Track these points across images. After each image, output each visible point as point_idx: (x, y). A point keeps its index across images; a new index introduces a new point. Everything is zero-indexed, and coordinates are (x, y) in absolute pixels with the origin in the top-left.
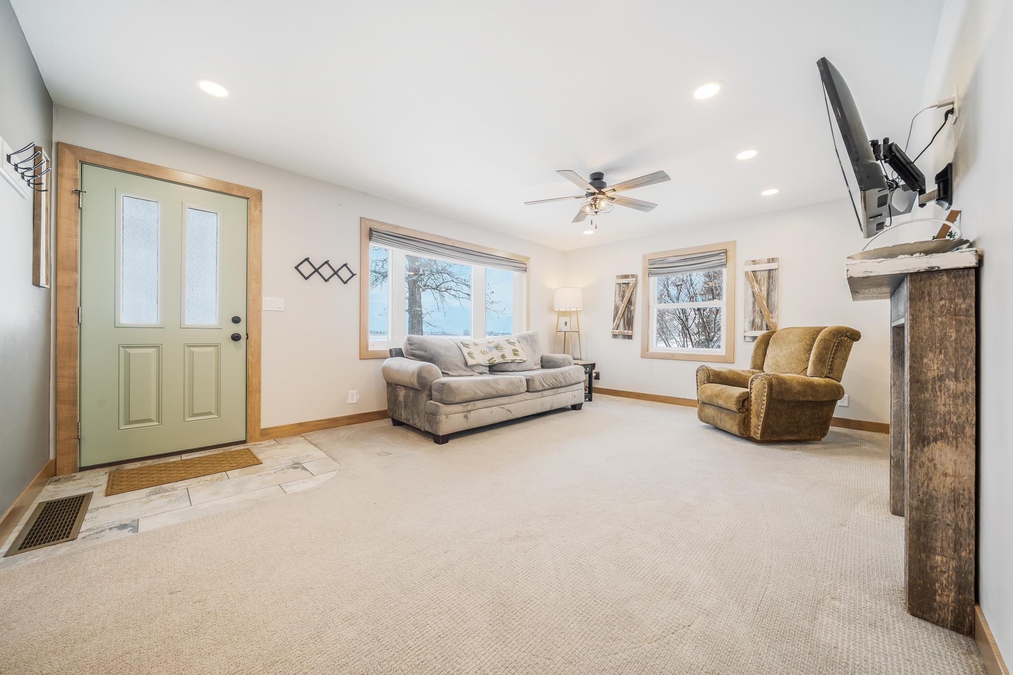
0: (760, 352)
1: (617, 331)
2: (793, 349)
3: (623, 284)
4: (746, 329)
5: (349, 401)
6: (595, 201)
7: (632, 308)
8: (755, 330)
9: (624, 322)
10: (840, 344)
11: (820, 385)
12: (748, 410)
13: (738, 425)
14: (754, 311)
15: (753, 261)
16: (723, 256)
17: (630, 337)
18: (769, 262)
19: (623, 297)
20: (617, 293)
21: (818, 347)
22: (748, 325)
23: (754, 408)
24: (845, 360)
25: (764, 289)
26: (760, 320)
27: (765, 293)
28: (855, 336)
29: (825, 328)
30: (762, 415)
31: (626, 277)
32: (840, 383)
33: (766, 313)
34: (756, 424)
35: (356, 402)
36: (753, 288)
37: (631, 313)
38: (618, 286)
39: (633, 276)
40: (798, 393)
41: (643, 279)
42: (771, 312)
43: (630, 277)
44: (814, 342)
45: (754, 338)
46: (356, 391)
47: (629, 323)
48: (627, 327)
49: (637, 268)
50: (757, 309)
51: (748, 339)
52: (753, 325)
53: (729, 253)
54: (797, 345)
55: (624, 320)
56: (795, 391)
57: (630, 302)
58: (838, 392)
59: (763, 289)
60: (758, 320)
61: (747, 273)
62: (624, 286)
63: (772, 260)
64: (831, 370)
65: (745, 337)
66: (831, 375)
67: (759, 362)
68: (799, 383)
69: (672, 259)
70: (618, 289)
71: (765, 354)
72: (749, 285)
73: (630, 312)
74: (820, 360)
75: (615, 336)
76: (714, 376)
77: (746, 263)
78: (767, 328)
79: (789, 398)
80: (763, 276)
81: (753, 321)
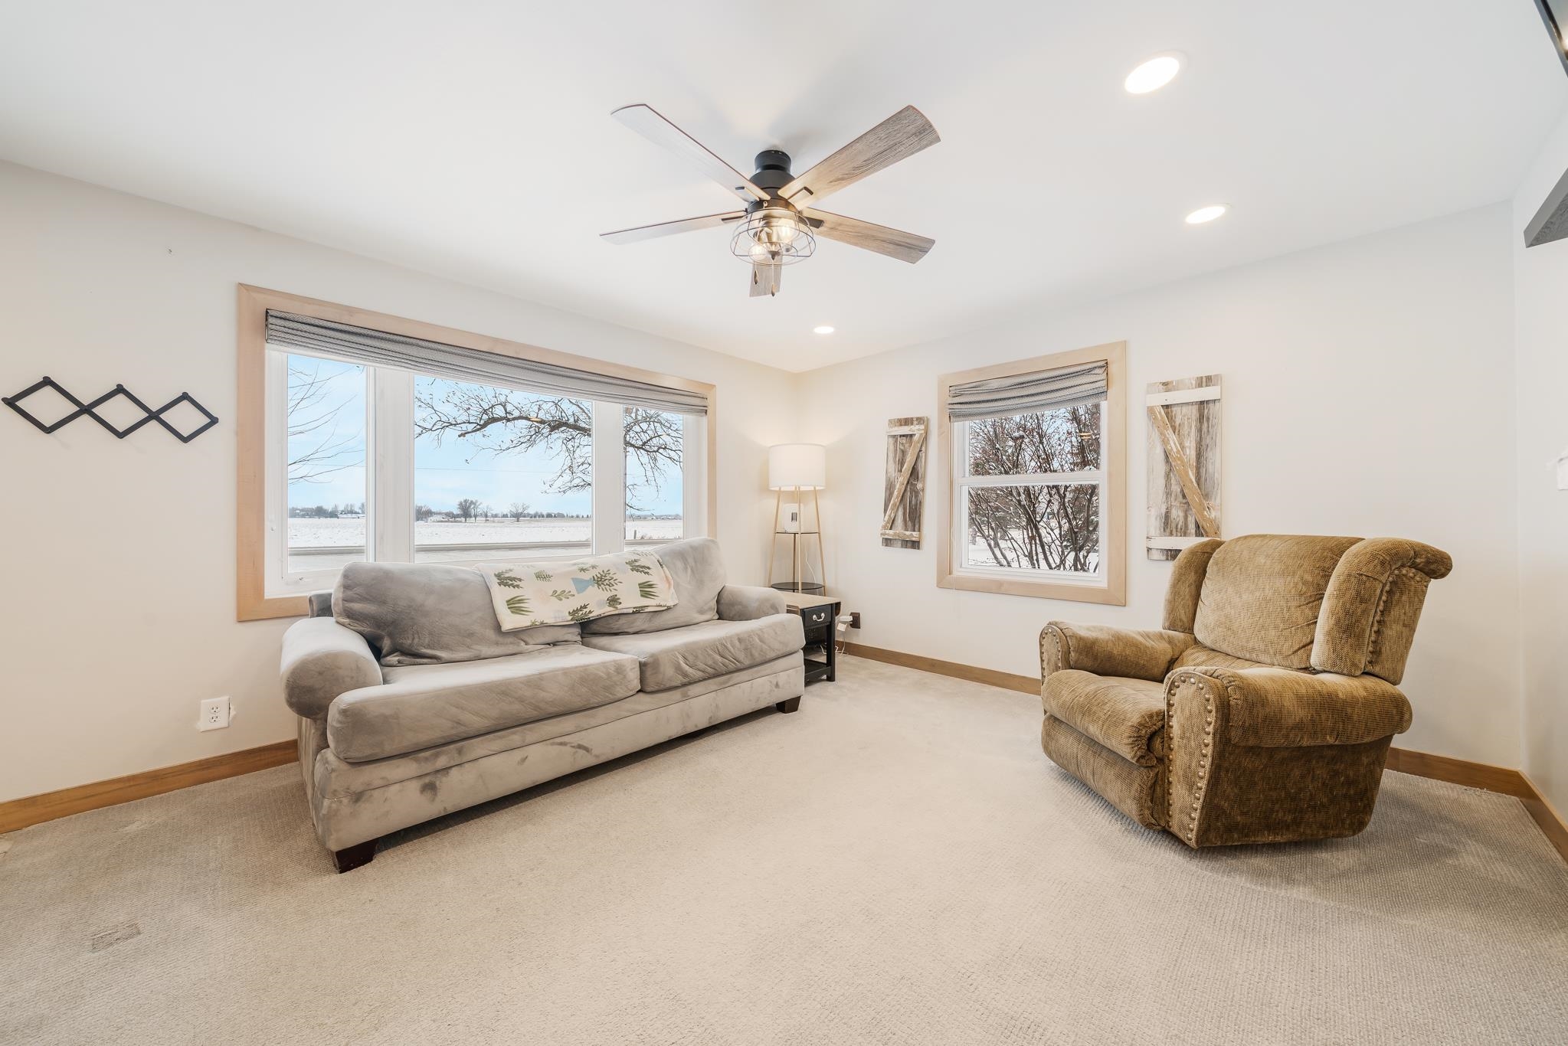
0: (1186, 591)
1: (891, 532)
2: (1269, 593)
3: (901, 436)
4: (1152, 532)
5: (203, 724)
6: (768, 224)
7: (919, 486)
8: (1171, 534)
9: (904, 514)
10: (1397, 587)
11: (1351, 702)
12: (1164, 762)
13: (1139, 800)
14: (1168, 494)
15: (1165, 384)
16: (1100, 374)
17: (915, 545)
18: (1200, 385)
19: (902, 463)
20: (891, 455)
21: (1340, 594)
22: (1155, 525)
23: (1180, 760)
24: (1411, 626)
25: (1191, 445)
26: (1181, 514)
27: (1191, 453)
28: (1435, 565)
29: (1354, 541)
30: (1202, 784)
31: (907, 422)
32: (1402, 689)
33: (1194, 498)
34: (1186, 803)
35: (225, 724)
36: (1165, 441)
37: (916, 496)
38: (891, 441)
39: (920, 420)
40: (1299, 726)
41: (940, 427)
42: (1207, 496)
43: (915, 422)
44: (1327, 577)
45: (1172, 554)
46: (225, 698)
47: (914, 517)
48: (909, 524)
49: (928, 403)
50: (1176, 488)
51: (1156, 555)
52: (1168, 525)
53: (1112, 368)
54: (1279, 583)
55: (905, 509)
56: (1291, 722)
57: (914, 473)
58: (1400, 718)
59: (1187, 444)
60: (1177, 514)
61: (1151, 411)
62: (904, 440)
63: (1207, 381)
64: (1376, 653)
65: (1149, 550)
66: (1377, 669)
67: (1183, 615)
68: (1299, 698)
69: (995, 384)
70: (892, 448)
71: (1197, 597)
72: (1156, 435)
73: (916, 493)
74: (1347, 628)
75: (888, 542)
76: (1078, 651)
77: (1150, 388)
78: (1199, 534)
79: (1276, 740)
80: (1187, 417)
81: (1167, 516)
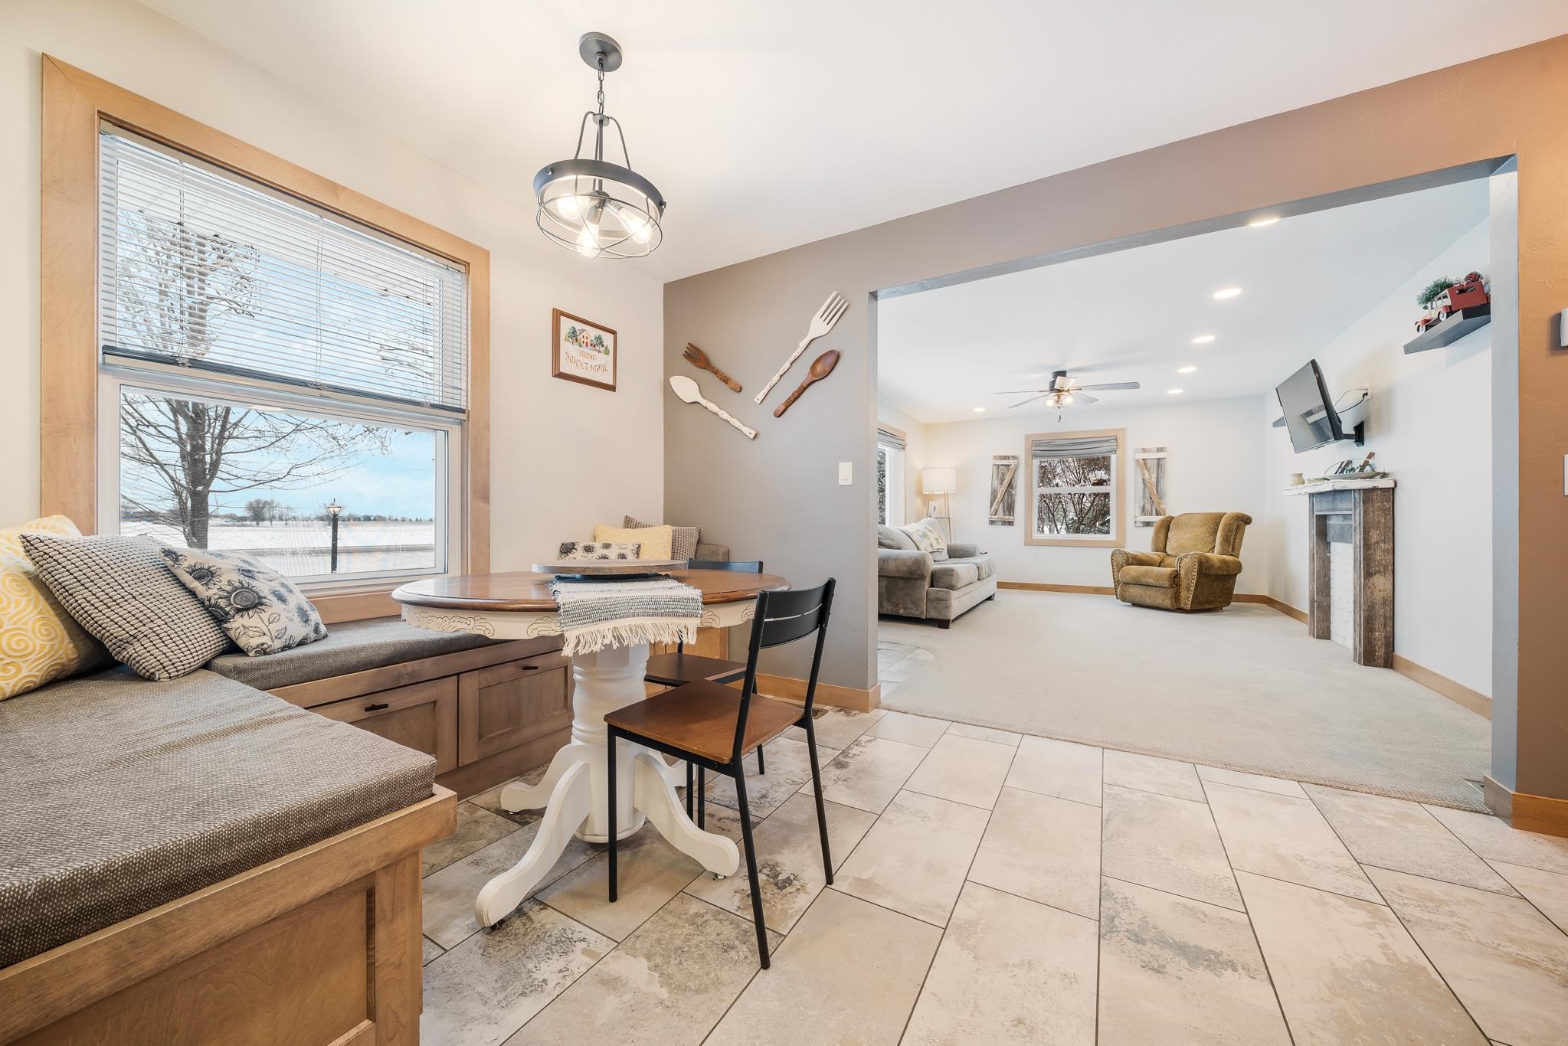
0: (1162, 536)
1: (996, 517)
2: (1198, 533)
3: (1001, 465)
4: (1137, 515)
6: (1060, 397)
7: (1013, 492)
8: (1145, 515)
9: (1004, 508)
10: (1238, 527)
11: (1229, 562)
12: (1178, 585)
13: (1171, 598)
14: (1144, 497)
15: (1143, 449)
16: (1113, 443)
17: (1011, 523)
18: (1158, 451)
19: (1002, 480)
20: (995, 476)
21: (1224, 530)
22: (1138, 511)
23: (1184, 583)
24: (1241, 540)
25: (1154, 476)
26: (1150, 506)
27: (1154, 480)
28: (1247, 520)
29: (1225, 514)
30: (1193, 589)
31: (1006, 458)
32: (1239, 559)
33: (1155, 499)
34: (1187, 598)
36: (1143, 475)
37: (1011, 498)
38: (995, 468)
39: (1014, 457)
40: (1218, 568)
41: (1026, 462)
42: (1160, 498)
43: (1011, 458)
44: (1218, 526)
45: (1148, 524)
47: (1010, 508)
48: (1007, 512)
49: (1016, 447)
50: (1147, 495)
51: (1139, 524)
52: (1144, 511)
53: (1119, 440)
54: (1201, 529)
55: (1004, 504)
56: (1216, 566)
57: (1010, 485)
58: (1238, 568)
59: (1152, 476)
60: (1148, 506)
61: (1137, 460)
62: (1004, 467)
63: (1160, 450)
64: (1233, 548)
65: (1135, 522)
66: (1233, 553)
67: (1161, 546)
68: (1218, 560)
69: (1060, 442)
70: (995, 471)
71: (1166, 538)
72: (1139, 471)
73: (1011, 496)
74: (1226, 540)
75: (992, 522)
76: (1132, 558)
77: (1136, 451)
78: (1157, 514)
79: (1213, 572)
80: (1152, 465)
81: (1144, 507)
